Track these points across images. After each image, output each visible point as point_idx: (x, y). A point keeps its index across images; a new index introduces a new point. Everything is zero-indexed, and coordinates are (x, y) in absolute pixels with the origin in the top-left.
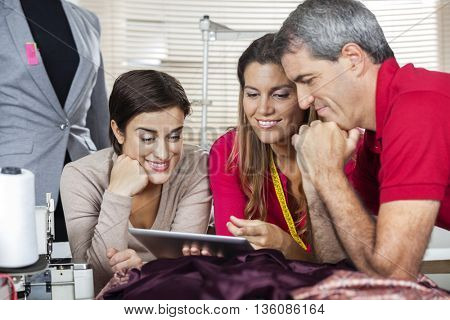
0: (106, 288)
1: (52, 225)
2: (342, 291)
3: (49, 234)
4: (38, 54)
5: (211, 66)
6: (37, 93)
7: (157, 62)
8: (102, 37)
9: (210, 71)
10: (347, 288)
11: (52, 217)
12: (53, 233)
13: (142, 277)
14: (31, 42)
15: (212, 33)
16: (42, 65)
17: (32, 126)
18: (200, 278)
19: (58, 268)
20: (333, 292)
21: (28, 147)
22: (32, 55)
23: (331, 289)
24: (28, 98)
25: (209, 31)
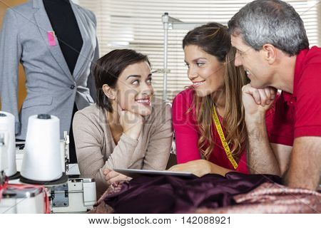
0: (105, 195)
1: (68, 153)
2: (267, 197)
3: (66, 159)
4: (56, 39)
5: (169, 46)
6: (55, 65)
7: (127, 44)
8: (97, 27)
9: (169, 49)
10: (270, 194)
11: (68, 147)
12: (68, 158)
13: (130, 188)
14: (51, 31)
15: (170, 24)
16: (58, 46)
17: (52, 87)
18: (171, 187)
19: (73, 181)
20: (261, 197)
21: (50, 101)
22: (51, 40)
23: (260, 195)
24: (49, 68)
25: (168, 23)
